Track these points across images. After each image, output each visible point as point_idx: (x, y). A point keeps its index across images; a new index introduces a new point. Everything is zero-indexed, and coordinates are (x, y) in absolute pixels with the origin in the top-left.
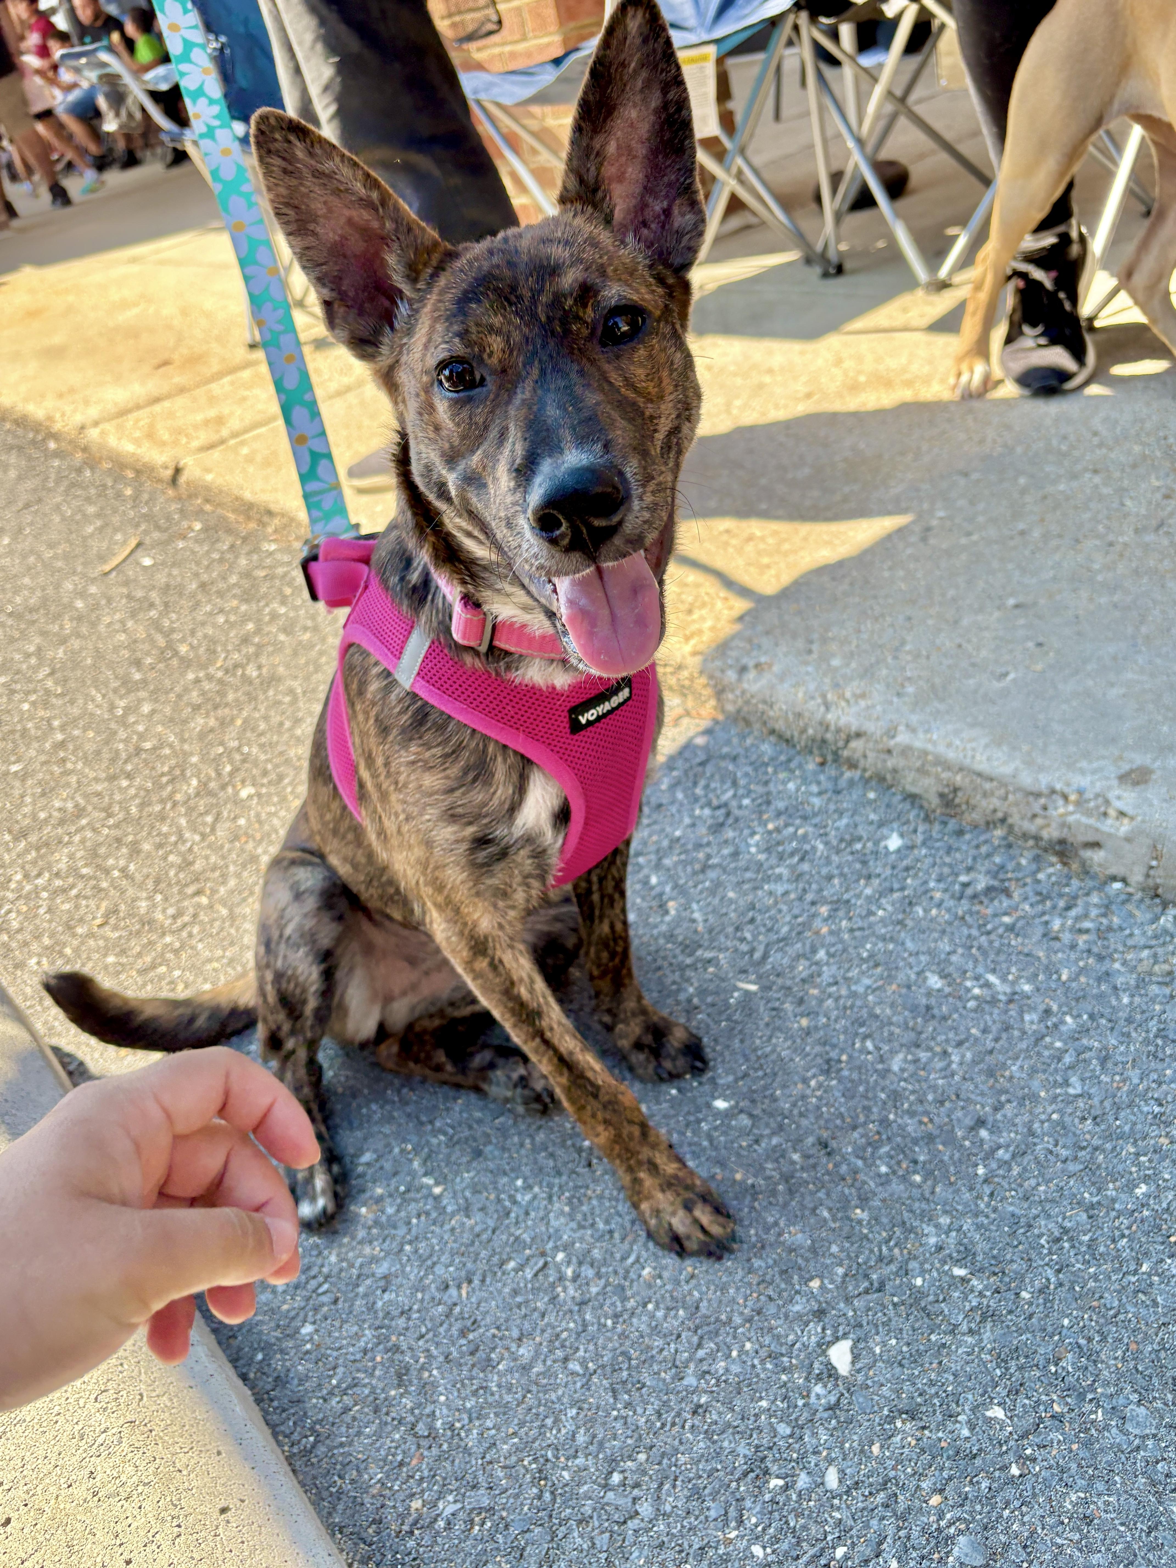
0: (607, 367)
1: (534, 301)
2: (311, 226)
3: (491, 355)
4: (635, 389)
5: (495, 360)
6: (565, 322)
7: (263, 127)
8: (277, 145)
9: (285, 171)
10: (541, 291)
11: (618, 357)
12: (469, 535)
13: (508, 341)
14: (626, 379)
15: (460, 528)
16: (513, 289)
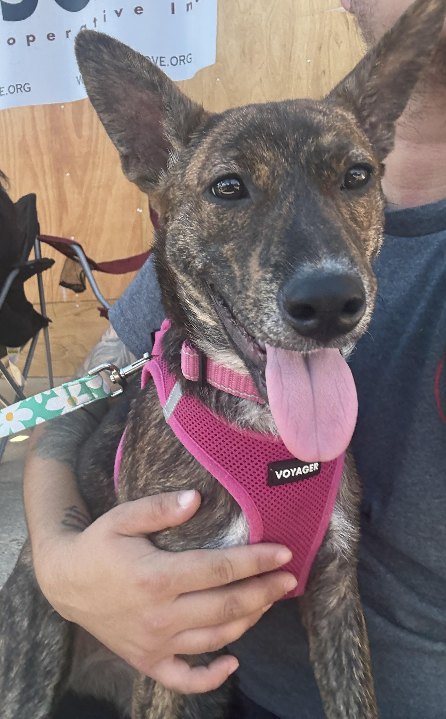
0: (342, 204)
1: (297, 148)
2: (115, 106)
3: (258, 177)
4: (356, 222)
5: (260, 182)
6: (319, 168)
7: (81, 42)
8: (91, 54)
9: (97, 71)
10: (305, 142)
11: (350, 198)
12: (197, 303)
13: (273, 173)
14: (352, 213)
15: (191, 297)
16: (282, 135)
